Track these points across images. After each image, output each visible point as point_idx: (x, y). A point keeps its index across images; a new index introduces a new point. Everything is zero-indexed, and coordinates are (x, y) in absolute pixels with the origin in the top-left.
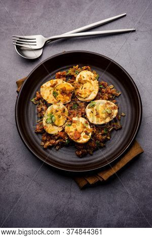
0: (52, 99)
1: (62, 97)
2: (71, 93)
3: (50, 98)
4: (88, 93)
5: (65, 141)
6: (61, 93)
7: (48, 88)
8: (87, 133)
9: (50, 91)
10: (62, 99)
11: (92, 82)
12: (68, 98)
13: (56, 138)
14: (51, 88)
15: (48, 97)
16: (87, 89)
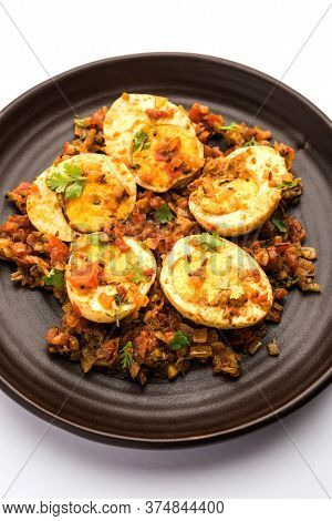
0: (122, 148)
1: (153, 162)
2: (186, 173)
3: (120, 139)
4: (225, 205)
5: (49, 270)
6: (157, 151)
7: (140, 111)
8: (120, 298)
9: (137, 122)
10: (146, 169)
11: (265, 186)
12: (165, 177)
13: (38, 247)
14: (144, 118)
15: (117, 135)
16: (236, 195)
